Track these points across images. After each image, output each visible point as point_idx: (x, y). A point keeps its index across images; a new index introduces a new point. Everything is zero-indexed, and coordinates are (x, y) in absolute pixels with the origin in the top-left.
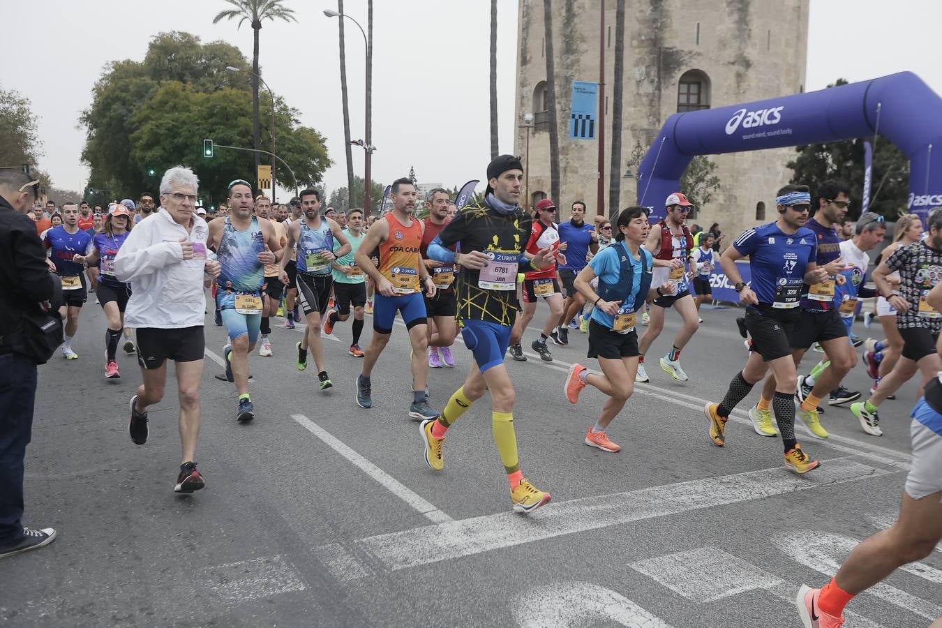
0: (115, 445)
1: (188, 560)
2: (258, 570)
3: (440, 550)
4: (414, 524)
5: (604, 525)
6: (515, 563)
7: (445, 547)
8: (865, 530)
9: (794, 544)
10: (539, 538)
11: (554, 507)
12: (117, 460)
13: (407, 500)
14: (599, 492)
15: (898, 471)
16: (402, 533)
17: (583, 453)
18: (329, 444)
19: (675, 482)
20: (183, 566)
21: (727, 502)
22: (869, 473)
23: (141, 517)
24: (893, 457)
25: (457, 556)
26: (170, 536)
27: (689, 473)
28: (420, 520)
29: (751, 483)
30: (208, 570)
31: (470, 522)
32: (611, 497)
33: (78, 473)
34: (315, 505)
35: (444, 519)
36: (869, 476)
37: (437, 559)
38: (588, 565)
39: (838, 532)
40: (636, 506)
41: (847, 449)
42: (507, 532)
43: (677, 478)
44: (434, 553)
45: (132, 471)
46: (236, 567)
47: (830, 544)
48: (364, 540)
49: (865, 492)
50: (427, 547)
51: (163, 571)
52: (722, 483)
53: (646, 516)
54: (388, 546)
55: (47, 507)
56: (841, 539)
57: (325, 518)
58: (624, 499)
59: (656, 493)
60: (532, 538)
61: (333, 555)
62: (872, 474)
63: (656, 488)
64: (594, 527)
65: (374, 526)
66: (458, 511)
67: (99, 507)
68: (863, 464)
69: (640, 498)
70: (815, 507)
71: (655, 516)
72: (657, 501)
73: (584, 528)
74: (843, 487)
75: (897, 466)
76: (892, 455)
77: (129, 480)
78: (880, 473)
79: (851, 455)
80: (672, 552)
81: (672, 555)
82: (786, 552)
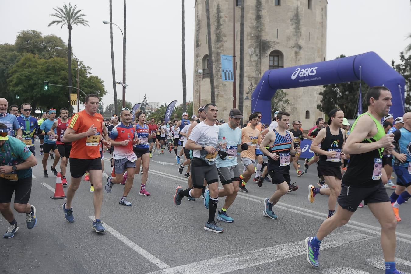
4: (151, 270)
5: (242, 267)
8: (365, 266)
11: (219, 259)
13: (147, 258)
14: (240, 251)
15: (378, 237)
18: (108, 230)
19: (275, 245)
21: (301, 254)
24: (375, 230)
27: (282, 240)
28: (154, 268)
31: (178, 268)
34: (102, 262)
35: (165, 267)
39: (353, 267)
40: (258, 257)
41: (354, 227)
43: (277, 243)
49: (364, 247)
52: (298, 245)
53: (263, 262)
56: (355, 271)
57: (106, 268)
58: (252, 254)
59: (267, 251)
62: (366, 238)
63: (267, 248)
64: (239, 269)
66: (172, 263)
68: (362, 233)
69: (260, 253)
70: (342, 255)
71: (267, 262)
72: (268, 254)
73: (234, 269)
74: (353, 245)
75: (378, 234)
76: (374, 229)
77: (7, 252)
78: (370, 238)
79: (356, 229)
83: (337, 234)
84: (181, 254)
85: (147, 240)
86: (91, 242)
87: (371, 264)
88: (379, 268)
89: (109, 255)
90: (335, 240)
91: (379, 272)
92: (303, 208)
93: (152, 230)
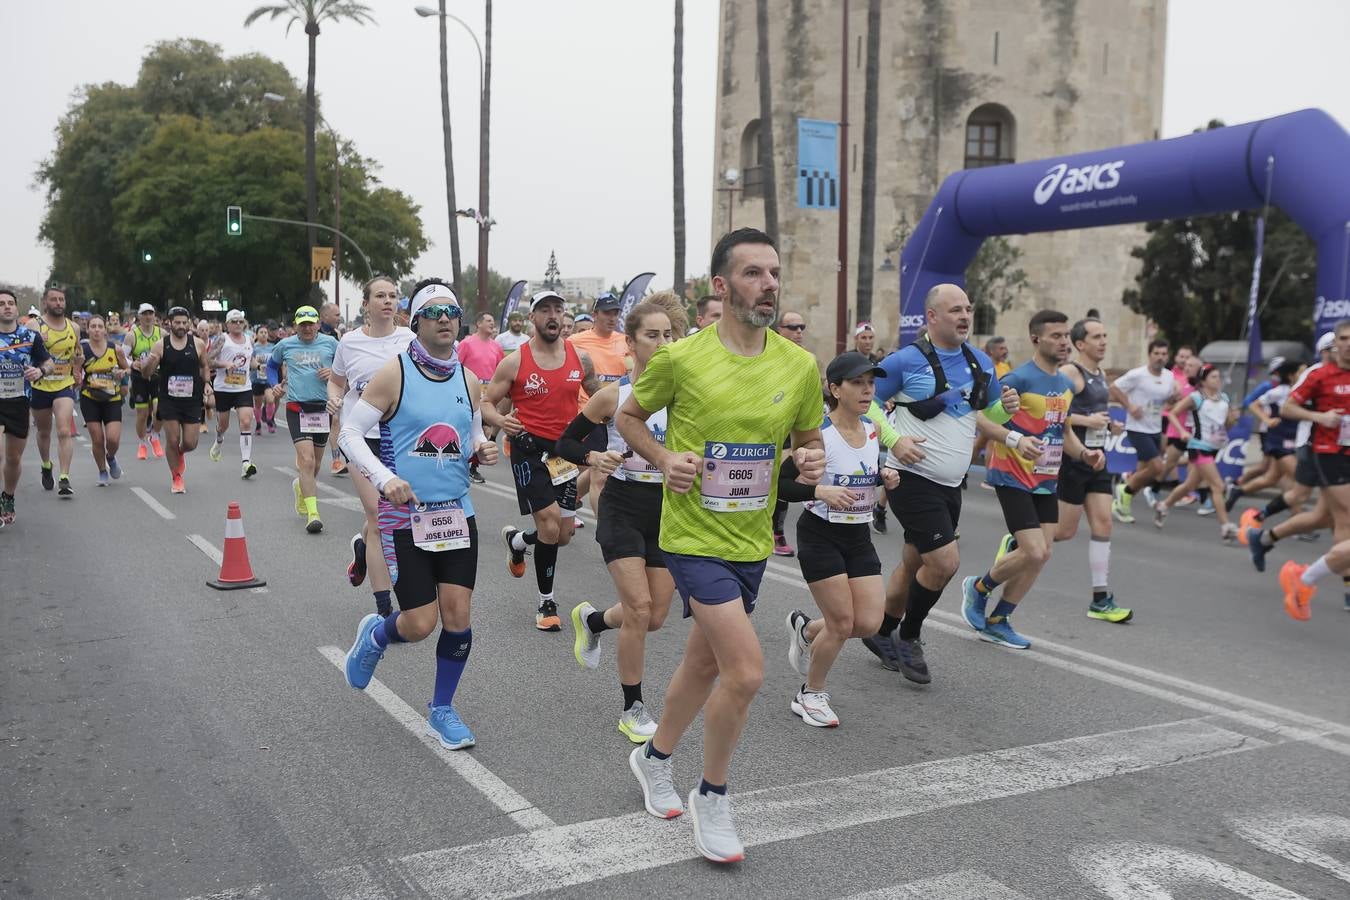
0: (23, 696)
3: (527, 877)
4: (490, 831)
5: (795, 833)
7: (535, 871)
8: (1222, 841)
9: (1107, 864)
12: (22, 721)
13: (486, 792)
14: (801, 776)
15: (1282, 742)
16: (468, 847)
17: (780, 712)
19: (923, 759)
21: (1004, 794)
22: (1237, 744)
23: (44, 820)
24: (1276, 719)
25: (554, 887)
26: (87, 853)
27: (948, 744)
28: (502, 824)
29: (1045, 763)
31: (582, 828)
32: (817, 786)
34: (334, 799)
35: (540, 824)
36: (1236, 750)
37: (519, 893)
39: (1179, 845)
40: (856, 801)
41: (1204, 706)
42: (641, 846)
43: (928, 754)
44: (516, 881)
45: (43, 741)
47: (1165, 865)
48: (405, 859)
49: (1227, 776)
50: (507, 872)
52: (999, 761)
53: (870, 818)
54: (442, 869)
56: (1183, 857)
57: (346, 821)
58: (837, 789)
59: (891, 779)
61: (349, 886)
62: (1240, 745)
63: (892, 770)
64: (784, 837)
65: (425, 836)
66: (563, 811)
68: (1229, 730)
69: (866, 787)
70: (1145, 802)
71: (886, 817)
72: (892, 792)
73: (767, 838)
74: (1192, 769)
75: (1282, 733)
76: (1274, 713)
77: (36, 756)
78: (1253, 745)
79: (1209, 714)
80: (907, 880)
81: (906, 885)
82: (1091, 879)
83: (1140, 728)
84: (600, 782)
85: (496, 731)
86: (310, 733)
87: (1243, 837)
88: (1269, 850)
89: (360, 779)
90: (1129, 748)
91: (1268, 863)
92: (1037, 636)
93: (517, 700)
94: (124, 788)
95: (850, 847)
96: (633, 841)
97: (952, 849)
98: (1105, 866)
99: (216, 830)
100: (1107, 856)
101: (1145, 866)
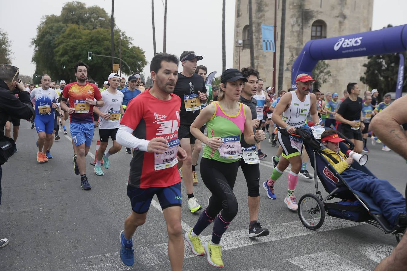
0: (41, 196)
1: (74, 254)
2: (107, 259)
5: (274, 239)
6: (232, 258)
10: (244, 245)
12: (42, 204)
20: (70, 257)
21: (335, 229)
23: (52, 232)
26: (66, 242)
30: (83, 259)
32: (279, 225)
33: (23, 210)
38: (268, 260)
39: (391, 245)
40: (291, 230)
42: (228, 242)
45: (49, 209)
46: (97, 258)
47: (387, 250)
48: (159, 245)
51: (62, 259)
53: (296, 235)
55: (8, 226)
56: (392, 248)
60: (241, 246)
61: (144, 253)
64: (271, 240)
67: (33, 227)
70: (379, 232)
72: (302, 227)
73: (266, 241)
80: (309, 254)
81: (309, 255)
82: (365, 254)
94: (74, 223)
95: (291, 244)
96: (226, 241)
97: (322, 245)
98: (369, 251)
99: (102, 236)
100: (369, 247)
101: (381, 250)
